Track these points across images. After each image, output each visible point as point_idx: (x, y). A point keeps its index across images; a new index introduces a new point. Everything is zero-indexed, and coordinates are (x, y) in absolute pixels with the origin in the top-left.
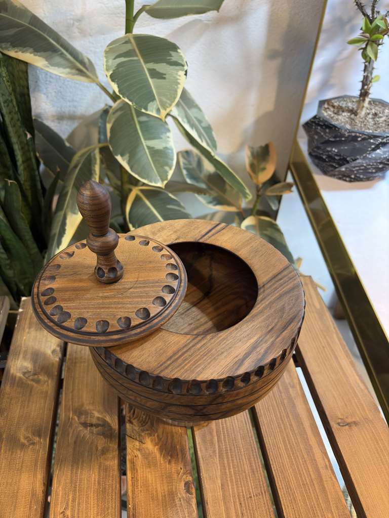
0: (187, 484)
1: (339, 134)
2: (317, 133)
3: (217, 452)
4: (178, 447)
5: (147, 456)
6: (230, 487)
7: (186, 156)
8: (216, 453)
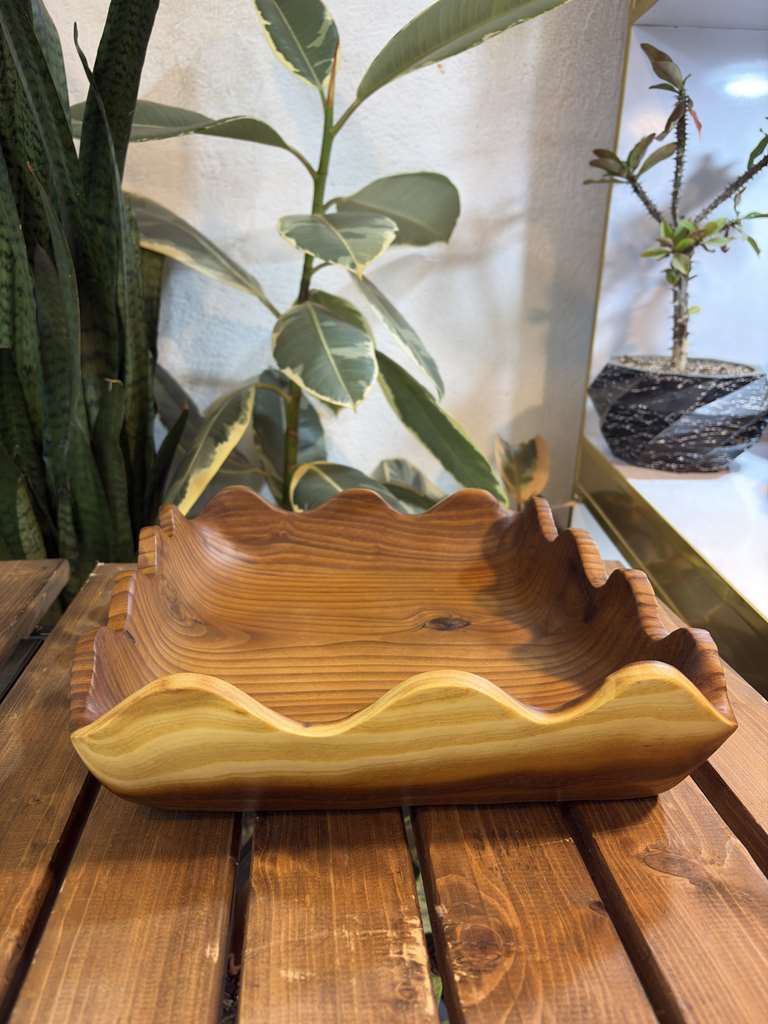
1: (645, 380)
2: (611, 390)
7: (395, 465)
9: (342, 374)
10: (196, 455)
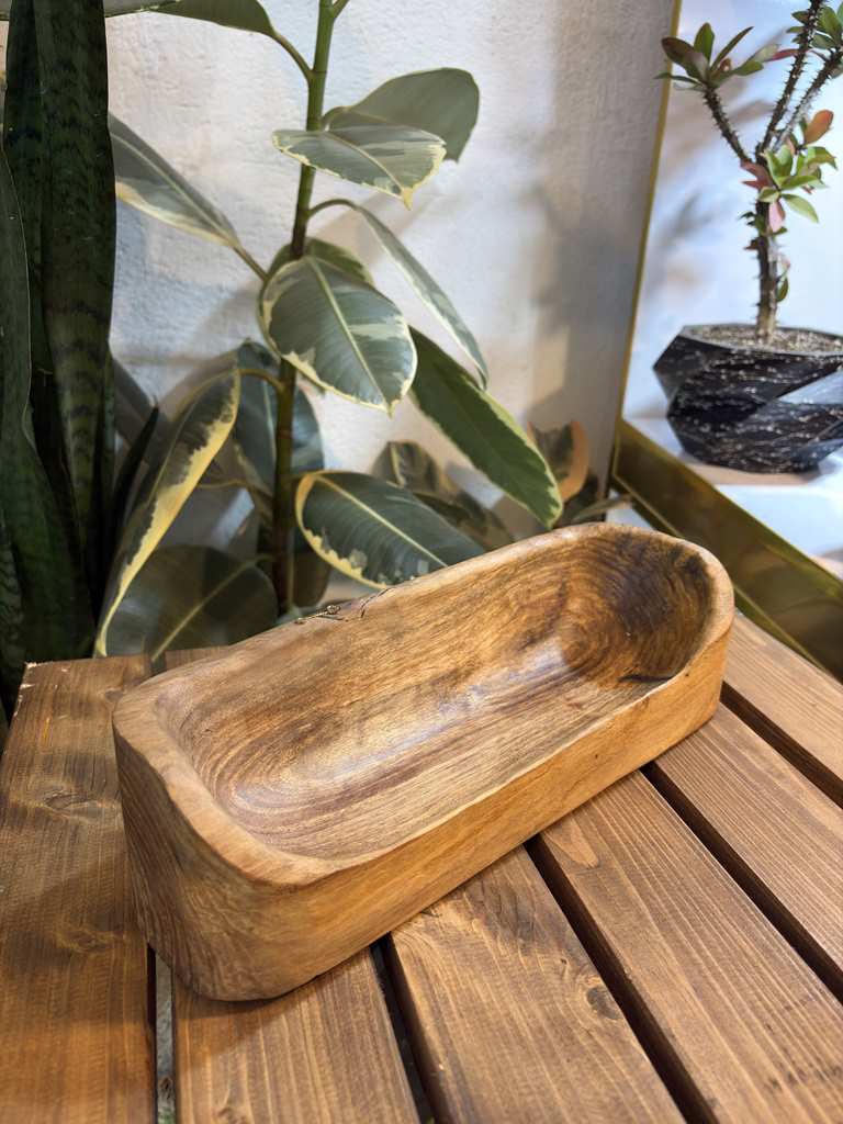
0: (593, 996)
3: (650, 918)
4: (536, 916)
5: (454, 942)
6: (721, 992)
8: (647, 921)
9: (370, 363)
10: (162, 470)
